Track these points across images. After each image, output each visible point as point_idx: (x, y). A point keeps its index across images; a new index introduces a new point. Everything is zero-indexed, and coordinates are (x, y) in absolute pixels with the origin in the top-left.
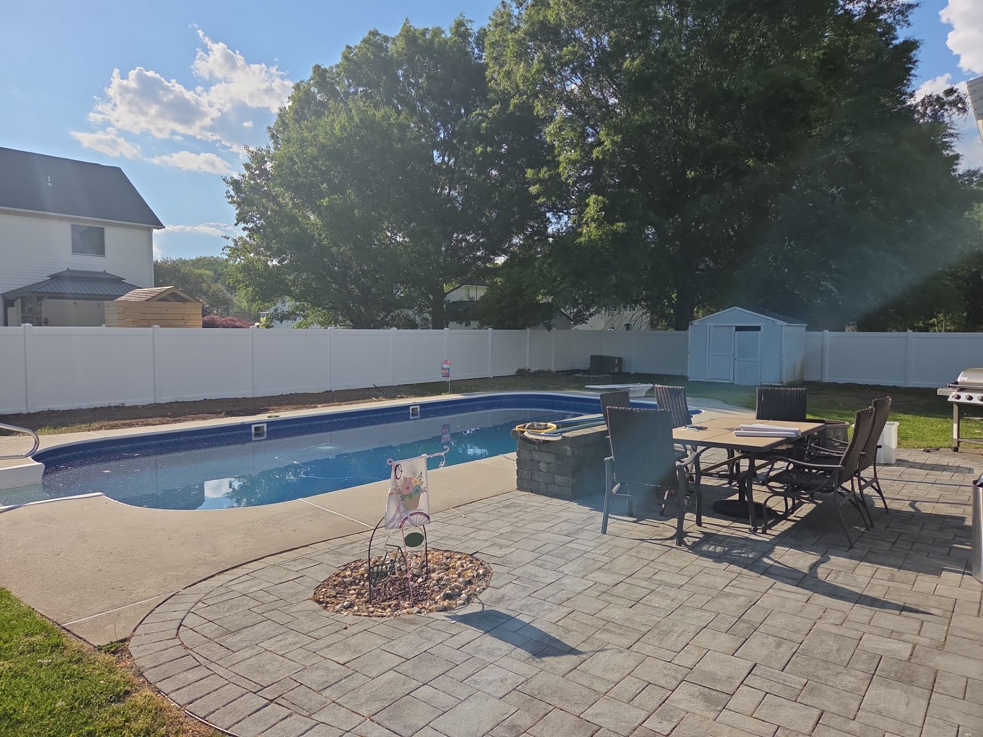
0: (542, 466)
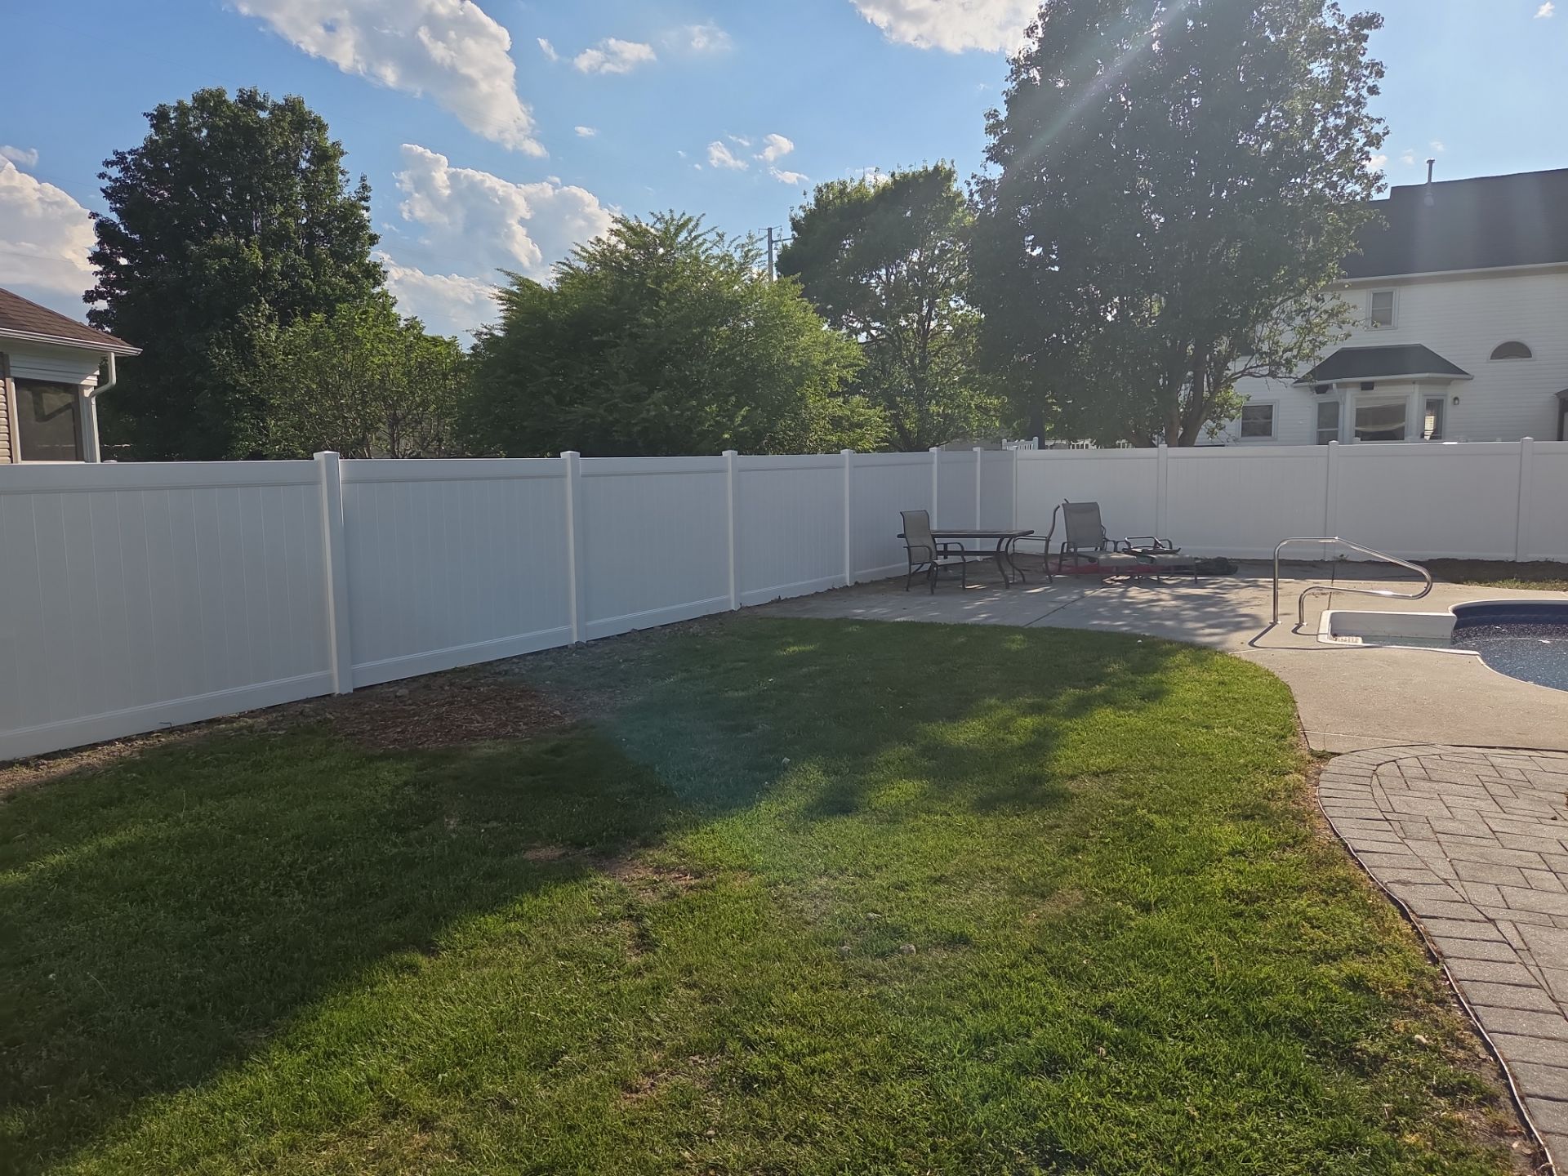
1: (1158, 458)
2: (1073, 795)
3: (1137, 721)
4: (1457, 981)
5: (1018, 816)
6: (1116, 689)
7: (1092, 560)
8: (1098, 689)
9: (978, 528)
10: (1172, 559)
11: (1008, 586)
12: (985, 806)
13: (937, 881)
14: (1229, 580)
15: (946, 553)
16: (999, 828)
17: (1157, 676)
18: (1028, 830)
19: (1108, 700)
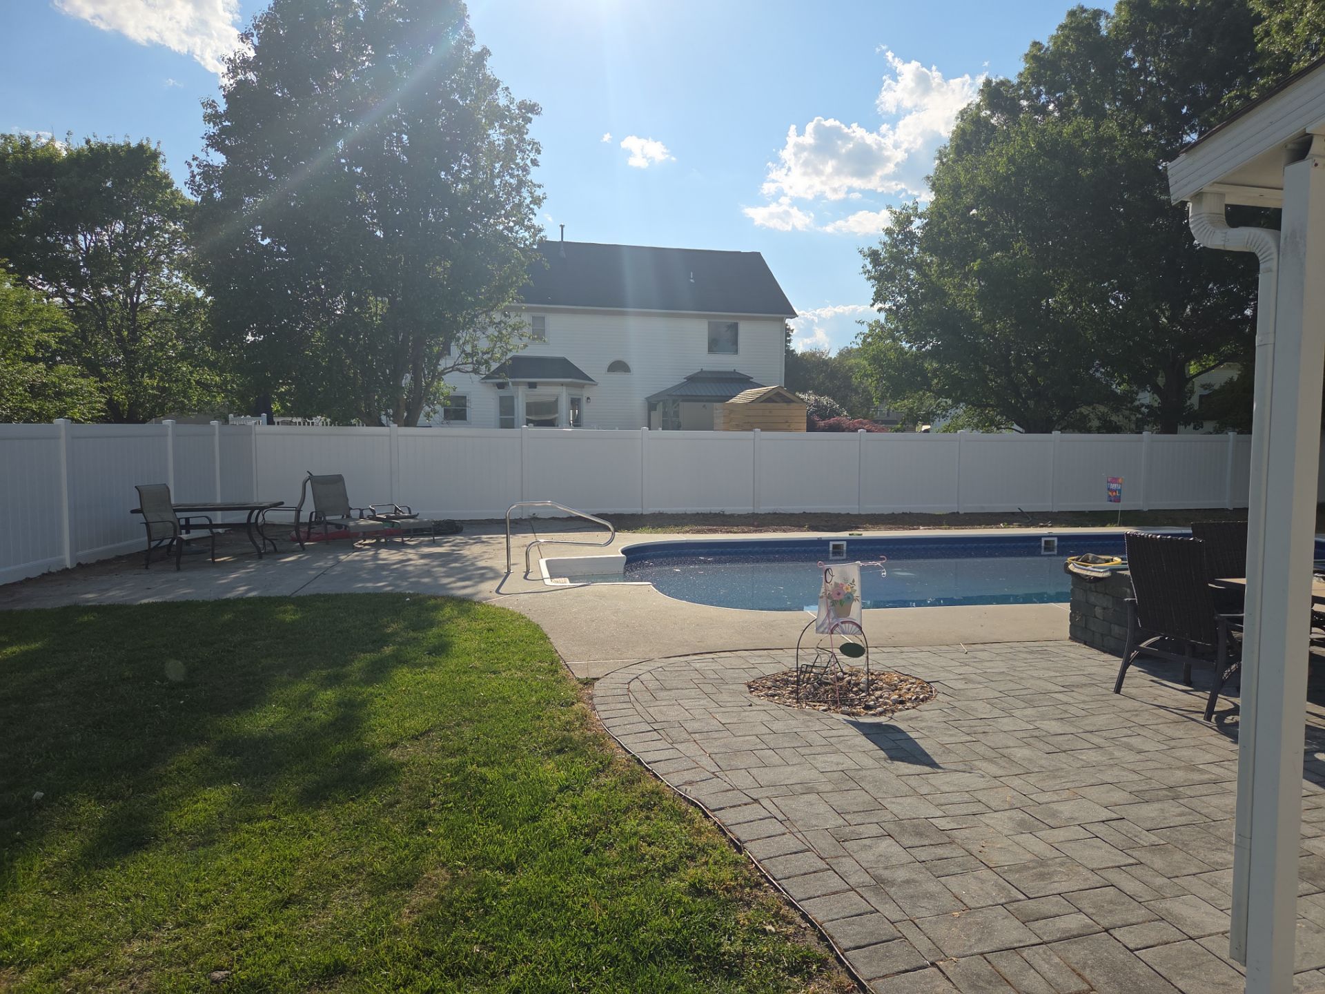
0: (1098, 611)
1: (390, 436)
2: (402, 765)
3: (435, 677)
4: (759, 862)
5: (353, 800)
6: (403, 647)
7: (338, 526)
8: (388, 650)
9: (219, 501)
10: (413, 523)
11: (260, 556)
12: (313, 797)
13: (286, 904)
14: (459, 539)
15: (188, 527)
16: (336, 819)
17: (435, 630)
18: (369, 813)
19: (399, 660)
